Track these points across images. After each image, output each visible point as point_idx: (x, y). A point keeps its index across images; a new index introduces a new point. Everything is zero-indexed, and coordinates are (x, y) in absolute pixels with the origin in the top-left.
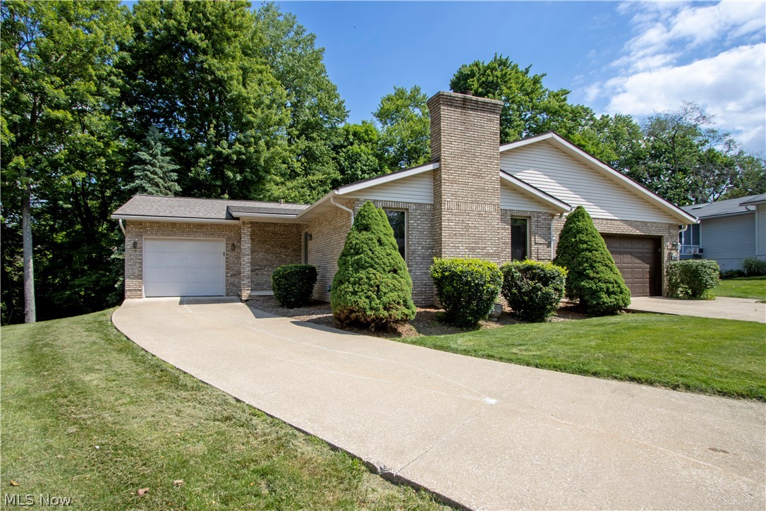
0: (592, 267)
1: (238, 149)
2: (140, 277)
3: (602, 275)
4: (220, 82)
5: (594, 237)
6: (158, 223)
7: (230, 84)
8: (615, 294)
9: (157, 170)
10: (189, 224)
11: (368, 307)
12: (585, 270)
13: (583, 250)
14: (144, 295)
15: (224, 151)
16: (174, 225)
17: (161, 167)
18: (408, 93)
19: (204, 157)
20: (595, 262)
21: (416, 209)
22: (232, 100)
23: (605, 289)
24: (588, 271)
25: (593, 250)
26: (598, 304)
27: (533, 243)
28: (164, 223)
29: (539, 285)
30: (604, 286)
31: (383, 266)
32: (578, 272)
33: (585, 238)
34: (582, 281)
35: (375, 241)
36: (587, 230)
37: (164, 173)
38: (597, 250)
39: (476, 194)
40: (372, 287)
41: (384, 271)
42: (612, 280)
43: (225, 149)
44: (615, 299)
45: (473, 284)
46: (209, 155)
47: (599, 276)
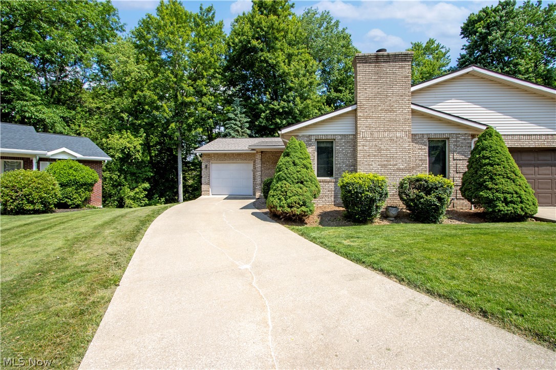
0: (492, 179)
1: (283, 105)
2: (208, 184)
3: (501, 186)
4: (273, 67)
5: (497, 153)
6: (217, 154)
7: (278, 66)
8: (514, 204)
9: (238, 123)
10: (233, 154)
11: (278, 205)
12: (485, 181)
13: (485, 165)
14: (211, 194)
15: (275, 107)
16: (225, 155)
17: (240, 121)
18: (424, 46)
19: (264, 112)
20: (496, 174)
21: (341, 139)
22: (280, 76)
23: (502, 199)
24: (487, 183)
25: (495, 164)
26: (494, 211)
27: (451, 159)
28: (220, 154)
29: (422, 194)
30: (501, 196)
31: (292, 179)
32: (479, 184)
33: (488, 154)
34: (482, 191)
35: (291, 163)
36: (491, 147)
37: (241, 124)
38: (498, 165)
39: (388, 125)
40: (283, 193)
41: (293, 182)
42: (511, 191)
43: (275, 106)
44: (514, 208)
45: (353, 192)
46: (266, 111)
47: (497, 187)
